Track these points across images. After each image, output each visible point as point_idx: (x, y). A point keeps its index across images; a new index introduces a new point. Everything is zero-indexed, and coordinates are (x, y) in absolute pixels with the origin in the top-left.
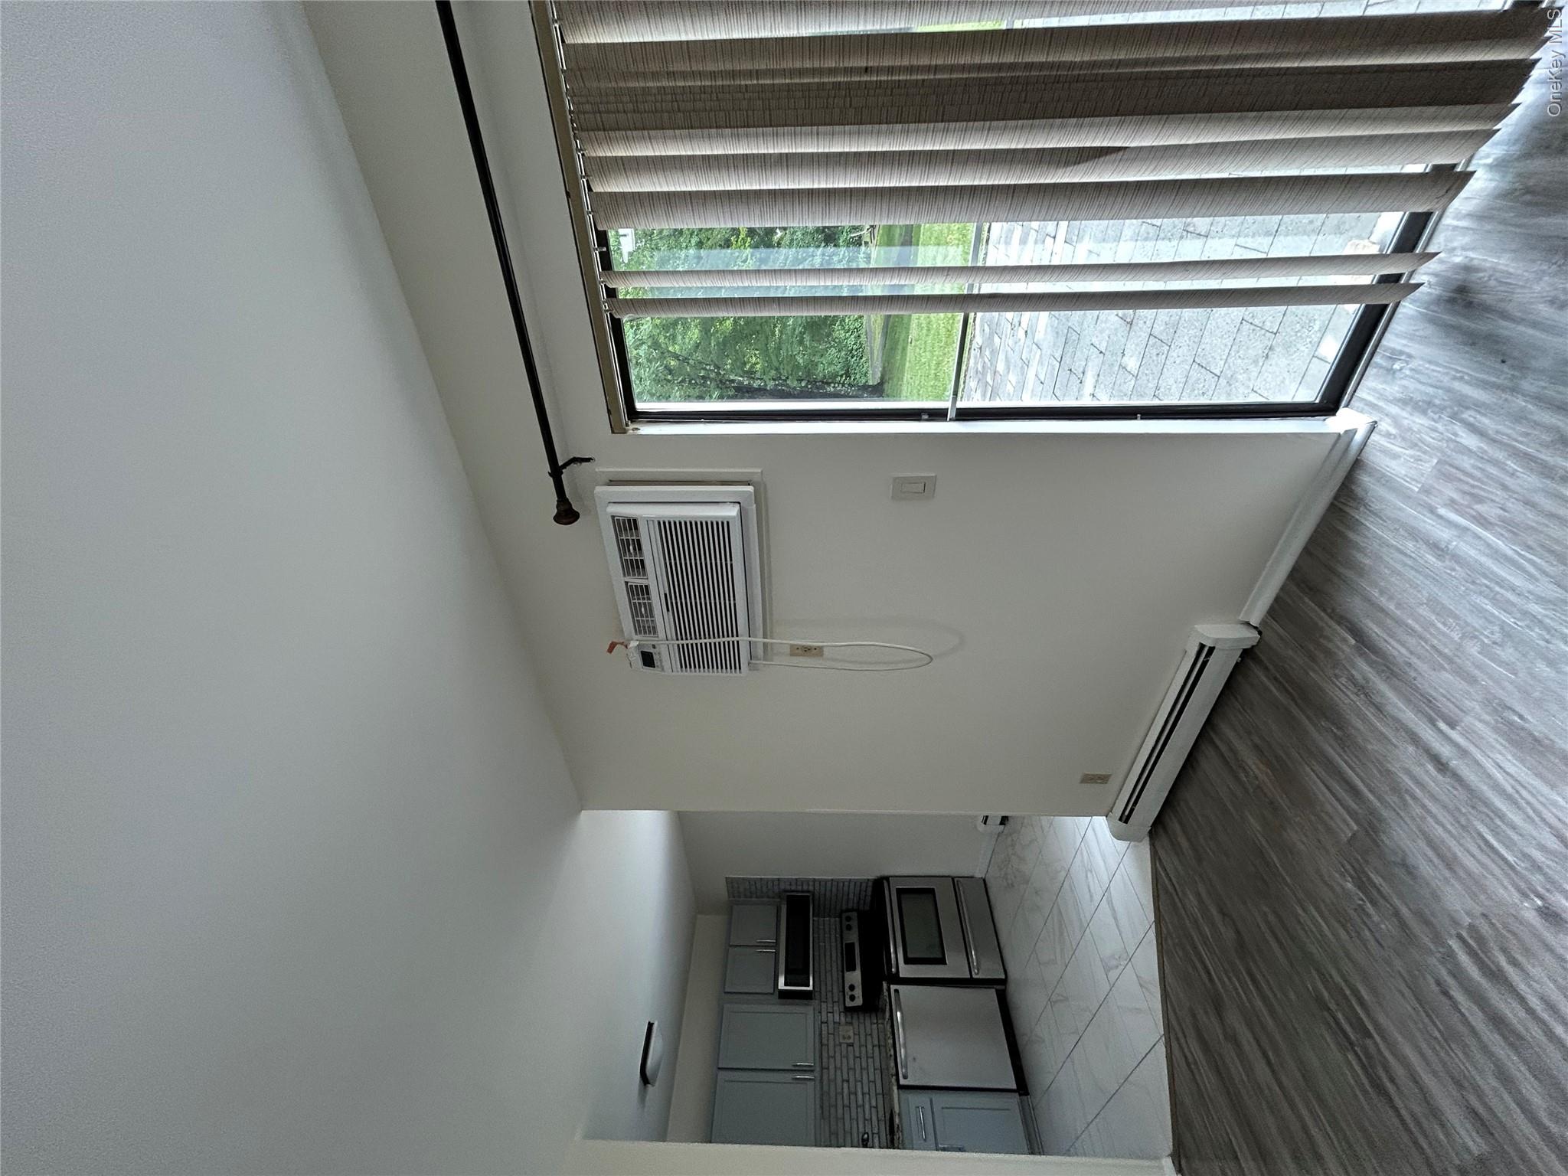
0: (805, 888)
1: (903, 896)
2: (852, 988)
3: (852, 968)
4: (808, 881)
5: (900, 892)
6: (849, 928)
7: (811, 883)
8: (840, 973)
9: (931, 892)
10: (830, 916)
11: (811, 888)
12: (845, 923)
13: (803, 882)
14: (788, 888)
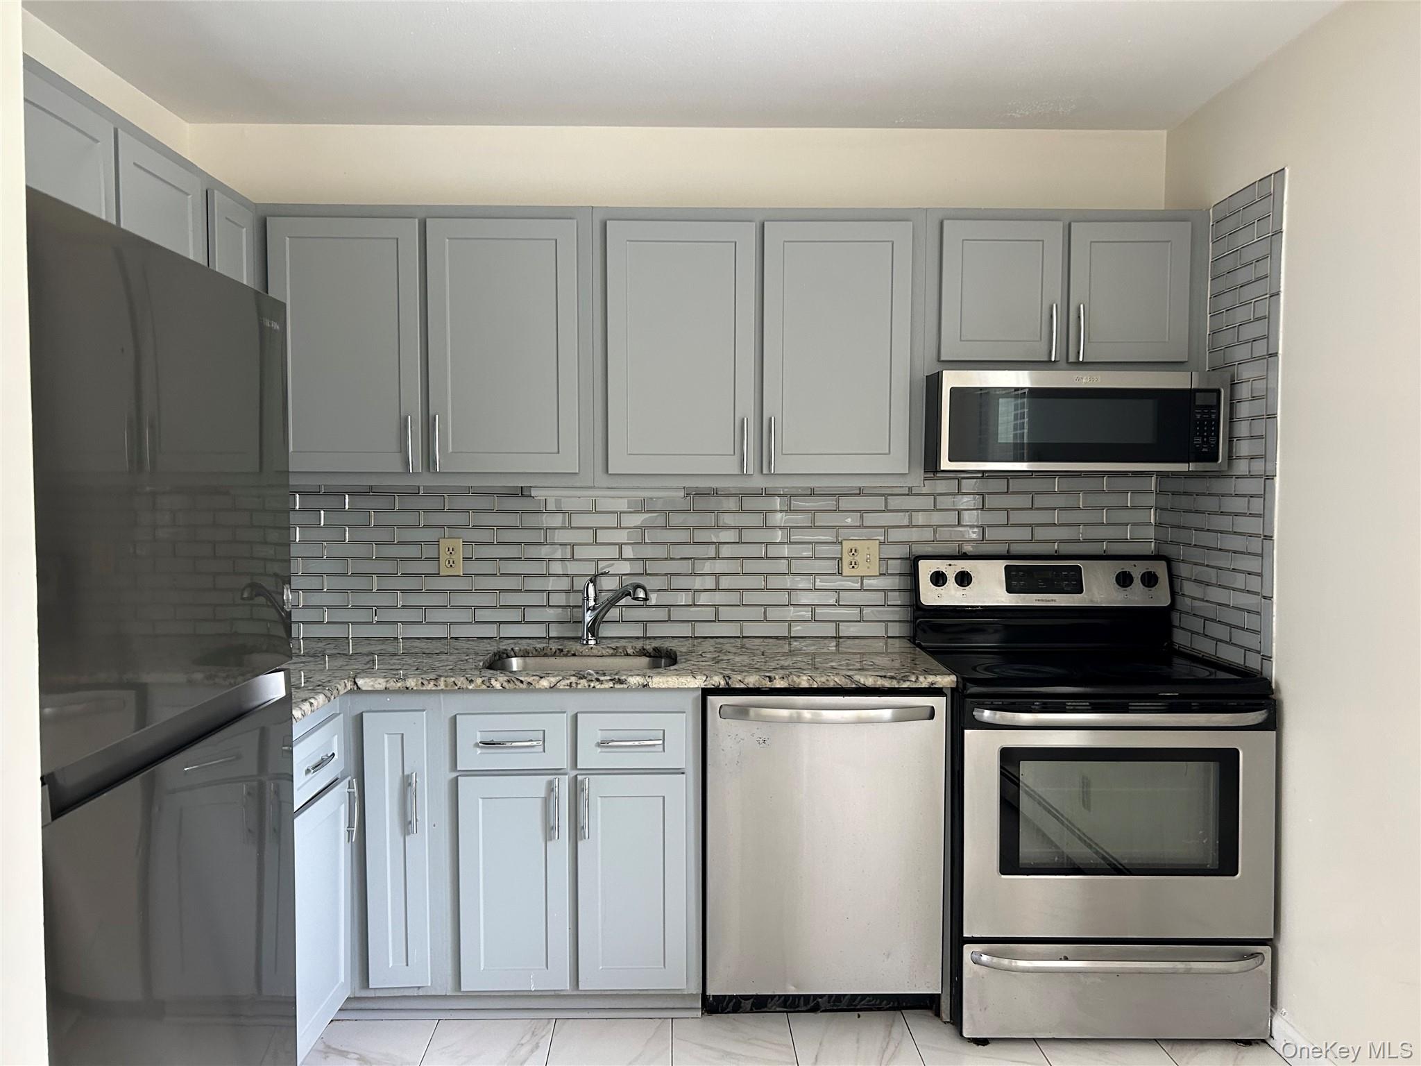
0: (1244, 448)
1: (1213, 767)
2: (964, 579)
3: (1014, 582)
4: (1266, 456)
5: (1227, 761)
6: (1124, 580)
7: (1258, 466)
8: (1002, 549)
9: (1226, 863)
10: (1158, 525)
11: (1242, 467)
12: (1137, 570)
13: (1265, 439)
14: (1244, 391)
